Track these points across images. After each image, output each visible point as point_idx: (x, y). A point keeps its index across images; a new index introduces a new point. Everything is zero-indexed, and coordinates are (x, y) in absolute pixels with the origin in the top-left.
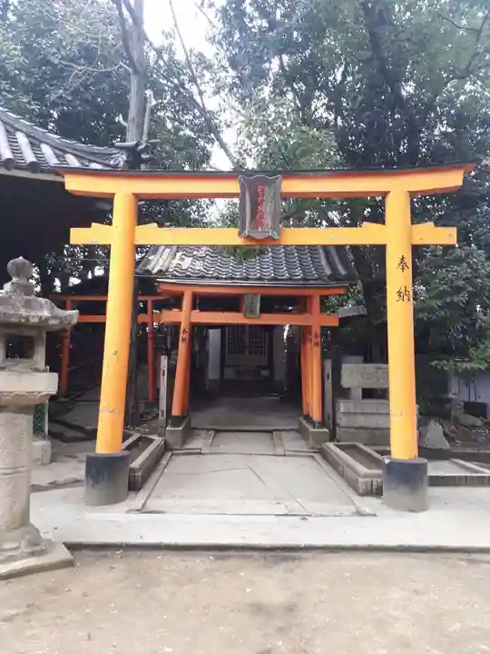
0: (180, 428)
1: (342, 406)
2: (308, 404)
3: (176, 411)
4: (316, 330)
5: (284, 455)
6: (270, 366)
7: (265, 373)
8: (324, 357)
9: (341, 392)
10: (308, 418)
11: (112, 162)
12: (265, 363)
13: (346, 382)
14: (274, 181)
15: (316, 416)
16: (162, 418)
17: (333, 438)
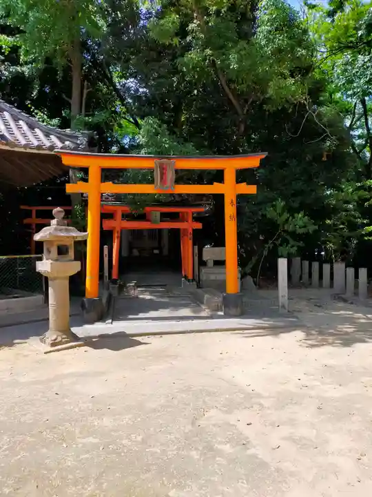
0: (116, 286)
1: (203, 270)
2: (185, 270)
3: (114, 276)
4: (190, 231)
6: (160, 248)
7: (156, 252)
8: (194, 244)
9: (202, 263)
10: (186, 277)
11: (78, 142)
12: (156, 244)
13: (205, 258)
15: (190, 276)
16: (106, 281)
17: (199, 286)
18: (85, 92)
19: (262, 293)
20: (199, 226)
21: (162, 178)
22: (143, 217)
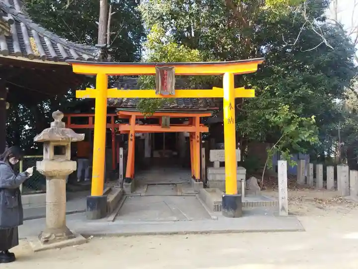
0: (130, 184)
1: (210, 171)
2: (194, 170)
3: (128, 175)
4: (198, 134)
5: (182, 195)
7: (175, 154)
8: (201, 147)
9: (210, 164)
10: (194, 177)
11: (94, 54)
13: (212, 159)
14: (172, 69)
15: (198, 176)
16: (121, 179)
17: (205, 186)
18: (110, 14)
19: (265, 194)
20: (206, 130)
21: (163, 84)
22: (155, 121)
